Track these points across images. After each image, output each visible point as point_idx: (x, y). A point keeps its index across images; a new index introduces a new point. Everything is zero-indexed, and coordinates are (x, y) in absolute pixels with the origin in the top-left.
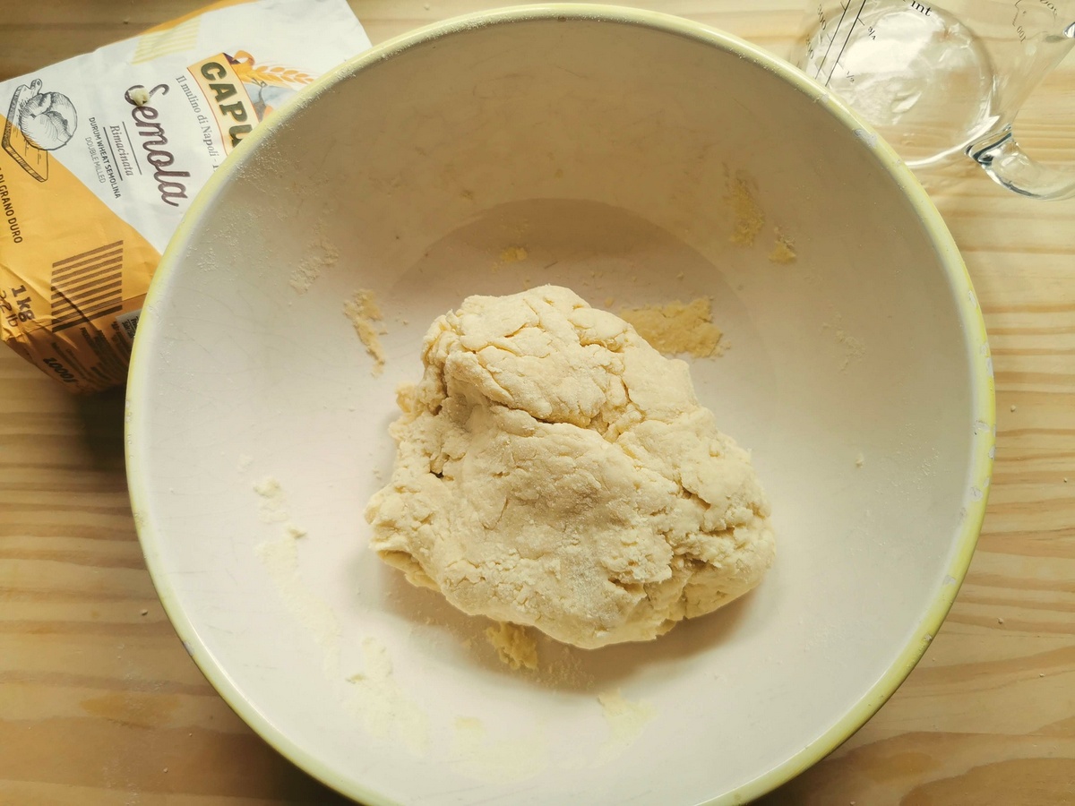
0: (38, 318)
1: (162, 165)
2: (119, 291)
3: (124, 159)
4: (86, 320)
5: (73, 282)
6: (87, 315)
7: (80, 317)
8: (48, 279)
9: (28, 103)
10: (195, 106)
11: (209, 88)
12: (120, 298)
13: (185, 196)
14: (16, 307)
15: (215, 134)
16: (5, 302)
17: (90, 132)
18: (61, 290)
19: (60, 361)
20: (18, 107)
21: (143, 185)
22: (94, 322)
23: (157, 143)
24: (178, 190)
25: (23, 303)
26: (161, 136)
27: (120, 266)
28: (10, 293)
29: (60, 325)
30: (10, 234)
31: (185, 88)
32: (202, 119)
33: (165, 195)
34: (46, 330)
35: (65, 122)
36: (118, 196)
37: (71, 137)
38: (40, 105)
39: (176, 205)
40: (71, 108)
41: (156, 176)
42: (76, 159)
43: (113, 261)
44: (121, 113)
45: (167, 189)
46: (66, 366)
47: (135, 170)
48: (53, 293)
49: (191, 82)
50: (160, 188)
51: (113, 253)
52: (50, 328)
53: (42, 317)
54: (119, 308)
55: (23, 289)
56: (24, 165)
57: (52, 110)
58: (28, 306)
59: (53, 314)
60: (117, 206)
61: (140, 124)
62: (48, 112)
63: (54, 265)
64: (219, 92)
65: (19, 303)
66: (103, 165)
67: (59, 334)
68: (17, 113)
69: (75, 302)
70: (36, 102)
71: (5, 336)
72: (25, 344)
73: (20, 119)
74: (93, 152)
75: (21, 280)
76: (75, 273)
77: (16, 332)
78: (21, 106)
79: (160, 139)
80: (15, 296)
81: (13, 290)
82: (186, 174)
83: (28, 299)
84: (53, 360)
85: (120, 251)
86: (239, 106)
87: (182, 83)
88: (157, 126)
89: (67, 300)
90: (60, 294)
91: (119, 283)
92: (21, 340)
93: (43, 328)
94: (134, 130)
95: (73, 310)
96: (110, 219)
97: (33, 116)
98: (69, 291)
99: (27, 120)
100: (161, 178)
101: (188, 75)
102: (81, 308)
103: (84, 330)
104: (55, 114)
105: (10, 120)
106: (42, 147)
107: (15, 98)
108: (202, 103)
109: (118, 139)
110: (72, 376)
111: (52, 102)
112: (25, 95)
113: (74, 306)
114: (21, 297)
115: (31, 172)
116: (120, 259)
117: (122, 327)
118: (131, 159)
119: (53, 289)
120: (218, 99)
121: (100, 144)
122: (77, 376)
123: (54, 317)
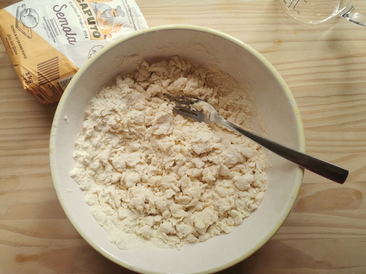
0: (34, 82)
1: (68, 32)
2: (59, 73)
3: (56, 30)
4: (49, 82)
5: (44, 70)
6: (49, 80)
7: (47, 81)
8: (36, 70)
9: (22, 12)
10: (76, 12)
11: (79, 5)
12: (59, 75)
13: (76, 42)
14: (28, 79)
15: (83, 21)
16: (24, 77)
17: (43, 22)
18: (41, 73)
19: (41, 95)
20: (19, 14)
21: (62, 39)
22: (51, 82)
23: (65, 24)
24: (73, 40)
25: (30, 78)
26: (66, 22)
27: (58, 65)
28: (25, 75)
29: (41, 84)
30: (23, 56)
31: (72, 5)
32: (78, 16)
33: (70, 42)
34: (37, 86)
35: (35, 19)
36: (55, 42)
37: (38, 23)
38: (26, 13)
39: (74, 44)
40: (36, 14)
41: (66, 35)
42: (40, 31)
43: (56, 63)
44: (52, 15)
45: (70, 39)
46: (43, 96)
47: (59, 34)
48: (38, 74)
49: (73, 3)
50: (68, 39)
51: (55, 61)
52: (38, 85)
53: (36, 82)
54: (59, 78)
55: (29, 73)
56: (24, 33)
57: (30, 14)
58: (31, 79)
59: (39, 80)
60: (55, 45)
61: (59, 18)
62: (29, 15)
63: (38, 65)
64: (83, 6)
65: (28, 78)
66: (49, 32)
67: (41, 87)
68: (19, 16)
69: (45, 77)
70: (25, 12)
71: (25, 88)
72: (31, 90)
73: (20, 18)
74: (45, 28)
75: (28, 70)
76: (45, 68)
77: (28, 87)
78: (20, 13)
79: (66, 23)
80: (27, 75)
81: (26, 74)
82: (75, 34)
83: (31, 76)
84: (39, 94)
85: (58, 60)
86: (89, 11)
87: (71, 4)
88: (65, 19)
89: (43, 76)
90: (41, 74)
91: (58, 70)
92: (30, 89)
93: (36, 85)
94: (58, 20)
95: (45, 79)
96: (53, 50)
97: (25, 17)
98: (43, 73)
99: (23, 18)
100: (68, 36)
101: (72, 1)
102: (47, 78)
103: (48, 85)
104: (32, 16)
105: (17, 18)
106: (29, 27)
107: (18, 11)
108: (78, 10)
109: (53, 24)
110: (45, 99)
111: (30, 12)
112: (21, 10)
113: (45, 78)
114: (29, 76)
115: (26, 35)
116: (58, 62)
117: (60, 84)
118: (58, 30)
119: (38, 73)
120: (83, 9)
121: (47, 25)
122: (46, 99)
123: (39, 82)
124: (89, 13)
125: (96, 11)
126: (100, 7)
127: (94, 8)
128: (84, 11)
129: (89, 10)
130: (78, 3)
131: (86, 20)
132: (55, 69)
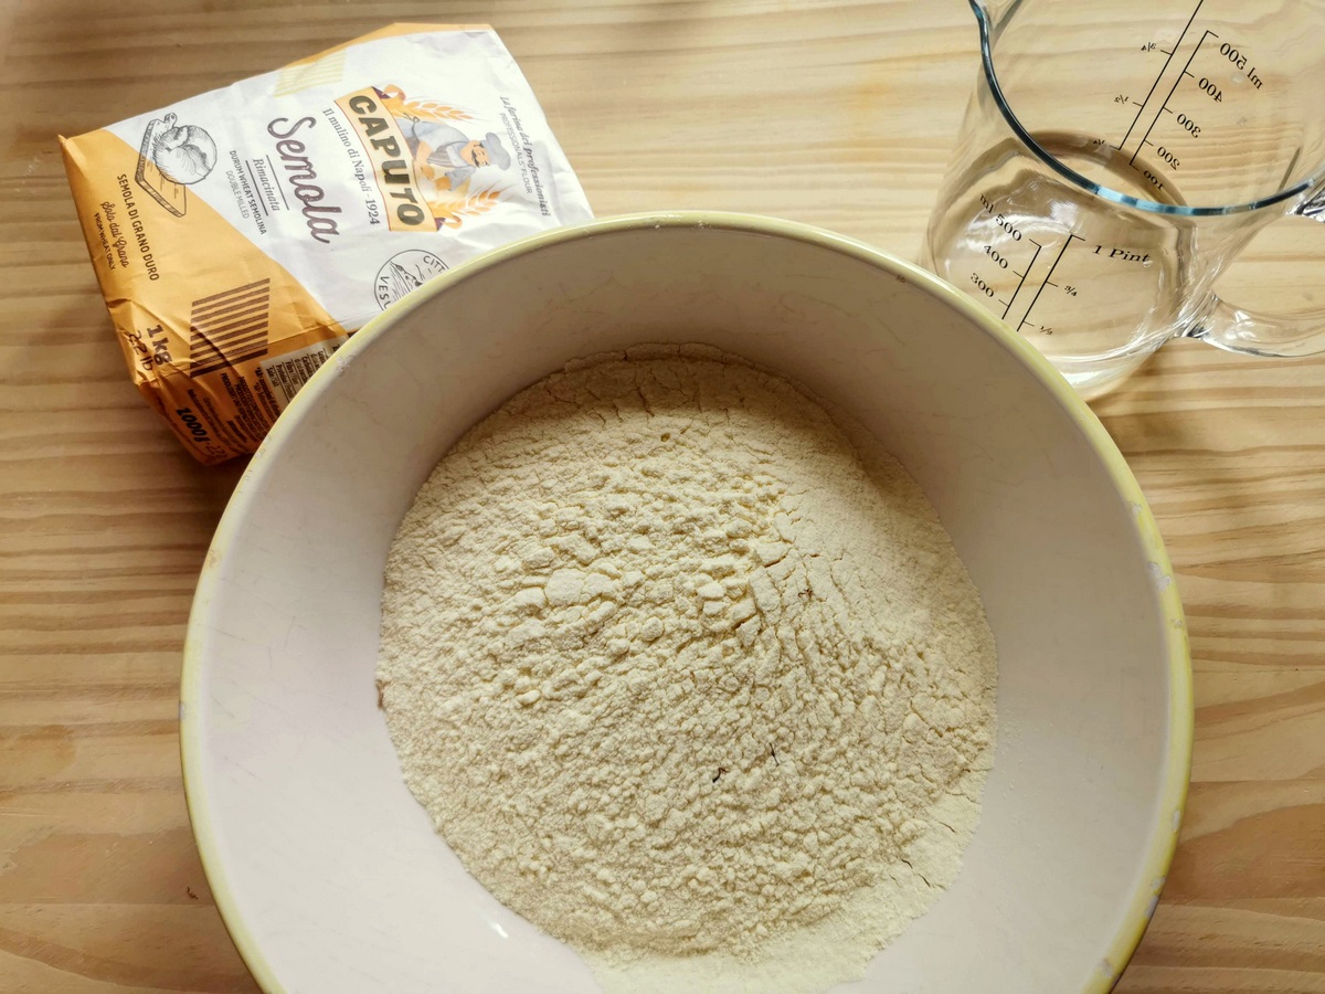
0: (175, 361)
1: (312, 201)
2: (265, 333)
3: (270, 193)
4: (227, 364)
5: (215, 322)
6: (229, 359)
7: (221, 361)
8: (188, 318)
9: (163, 136)
10: (345, 140)
11: (359, 123)
12: (266, 341)
13: (337, 233)
14: (152, 349)
15: (367, 169)
16: (139, 343)
17: (231, 166)
18: (201, 331)
19: (195, 411)
20: (152, 141)
21: (291, 222)
22: (235, 367)
23: (305, 177)
24: (329, 226)
25: (160, 344)
26: (309, 170)
27: (266, 306)
28: (145, 333)
29: (199, 369)
30: (145, 271)
31: (334, 121)
32: (352, 153)
33: (314, 232)
34: (185, 375)
35: (203, 156)
36: (263, 232)
37: (210, 170)
38: (176, 138)
39: (328, 242)
40: (209, 142)
41: (304, 211)
42: (216, 193)
43: (259, 300)
44: (262, 147)
45: (318, 225)
46: (201, 419)
47: (282, 205)
48: (193, 334)
49: (338, 115)
50: (309, 224)
51: (258, 292)
52: (188, 373)
53: (180, 360)
54: (264, 352)
55: (159, 329)
56: (160, 200)
57: (189, 143)
58: (165, 348)
59: (193, 356)
60: (262, 242)
61: (285, 157)
62: (185, 145)
63: (194, 304)
64: (370, 126)
65: (155, 344)
66: (246, 200)
67: (198, 379)
68: (151, 147)
69: (216, 344)
70: (171, 136)
71: (138, 380)
72: (158, 389)
73: (154, 153)
74: (234, 186)
75: (157, 319)
76: (217, 313)
77: (150, 377)
78: (155, 139)
79: (308, 173)
80: (151, 336)
81: (148, 330)
82: (337, 210)
83: (165, 340)
84: (188, 410)
85: (267, 289)
86: (392, 140)
87: (330, 116)
88: (305, 159)
89: (208, 342)
90: (201, 335)
91: (265, 324)
92: (155, 385)
93: (180, 372)
94: (279, 164)
95: (214, 354)
96: (255, 256)
97: (169, 149)
98: (211, 332)
99: (162, 154)
100: (310, 213)
101: (335, 108)
102: (223, 351)
103: (225, 376)
104: (192, 147)
105: (143, 154)
106: (179, 181)
107: (148, 132)
108: (352, 137)
109: (262, 173)
110: (205, 433)
111: (189, 135)
112: (159, 129)
113: (215, 349)
114: (158, 337)
115: (167, 206)
116: (267, 298)
117: (266, 375)
118: (276, 194)
119: (193, 329)
120: (369, 133)
121: (242, 178)
122: (210, 433)
123: (193, 361)
124: (391, 147)
125: (414, 143)
126: (426, 132)
127: (409, 134)
128: (372, 141)
129: (392, 138)
130: (355, 116)
131: (379, 168)
132: (255, 319)
